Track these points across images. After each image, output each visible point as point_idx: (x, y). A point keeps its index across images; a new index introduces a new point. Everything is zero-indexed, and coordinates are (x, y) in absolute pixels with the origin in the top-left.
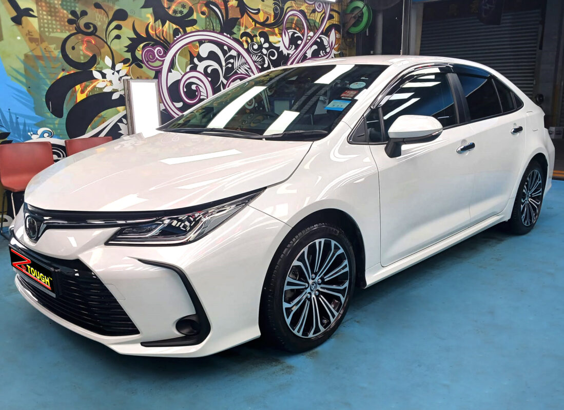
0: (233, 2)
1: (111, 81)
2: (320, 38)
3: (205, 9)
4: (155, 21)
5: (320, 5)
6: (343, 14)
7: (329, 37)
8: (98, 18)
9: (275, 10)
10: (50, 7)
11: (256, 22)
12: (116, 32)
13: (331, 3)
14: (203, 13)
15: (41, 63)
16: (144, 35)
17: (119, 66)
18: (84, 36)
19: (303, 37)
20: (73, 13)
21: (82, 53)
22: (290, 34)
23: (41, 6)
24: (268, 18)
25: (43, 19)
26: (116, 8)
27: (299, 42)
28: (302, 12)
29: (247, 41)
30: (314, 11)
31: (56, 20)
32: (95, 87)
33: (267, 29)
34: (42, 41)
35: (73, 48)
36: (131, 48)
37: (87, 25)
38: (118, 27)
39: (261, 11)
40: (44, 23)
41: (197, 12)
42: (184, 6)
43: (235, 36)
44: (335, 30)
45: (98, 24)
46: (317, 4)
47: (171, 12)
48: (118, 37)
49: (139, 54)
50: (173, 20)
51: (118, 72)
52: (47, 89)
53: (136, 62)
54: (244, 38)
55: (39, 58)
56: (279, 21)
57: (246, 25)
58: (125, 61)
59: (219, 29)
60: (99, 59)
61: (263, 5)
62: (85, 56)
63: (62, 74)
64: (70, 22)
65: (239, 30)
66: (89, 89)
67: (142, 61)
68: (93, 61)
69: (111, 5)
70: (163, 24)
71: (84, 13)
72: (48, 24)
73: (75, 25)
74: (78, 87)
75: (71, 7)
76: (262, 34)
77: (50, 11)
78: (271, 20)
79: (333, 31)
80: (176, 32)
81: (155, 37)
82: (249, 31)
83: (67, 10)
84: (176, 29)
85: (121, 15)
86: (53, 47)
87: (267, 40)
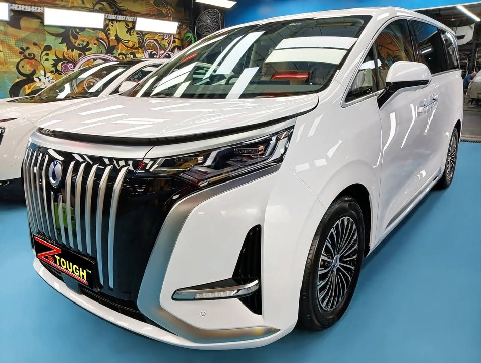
0: (113, 37)
1: (44, 83)
2: (168, 54)
3: (96, 42)
4: (68, 50)
5: (167, 36)
6: (181, 41)
7: (174, 53)
8: (35, 51)
9: (139, 40)
10: (9, 47)
11: (127, 47)
12: (46, 57)
13: (174, 35)
14: (95, 44)
15: (6, 75)
16: (62, 58)
17: (48, 74)
18: (28, 60)
19: (158, 53)
20: (22, 49)
21: (27, 69)
22: (149, 52)
23: (4, 46)
24: (134, 45)
25: (6, 52)
26: (45, 44)
27: (155, 57)
28: (156, 40)
29: (122, 58)
30: (163, 39)
31: (12, 53)
32: (36, 86)
33: (134, 50)
34: (6, 63)
35: (23, 67)
36: (55, 65)
37: (30, 55)
38: (47, 55)
39: (130, 41)
40: (6, 54)
41: (92, 44)
42: (83, 41)
43: (114, 55)
44: (178, 49)
45: (36, 53)
46: (165, 36)
47: (76, 45)
48: (47, 60)
49: (59, 68)
50: (78, 49)
51: (48, 78)
52: (10, 87)
53: (58, 72)
54: (120, 56)
55: (5, 72)
56: (141, 45)
57: (121, 49)
58: (52, 72)
59: (105, 52)
60: (37, 71)
61: (130, 38)
62: (29, 70)
63: (18, 80)
64: (20, 53)
65: (117, 52)
66: (32, 87)
67: (61, 72)
68: (34, 72)
69: (42, 43)
70: (72, 51)
71: (28, 48)
72: (8, 55)
73: (23, 55)
74: (26, 86)
75: (20, 45)
76: (131, 54)
77: (10, 48)
78: (137, 46)
79: (176, 49)
80: (80, 55)
81: (68, 59)
82: (123, 52)
83: (18, 47)
84: (79, 54)
85: (48, 48)
86: (12, 66)
87: (135, 56)
